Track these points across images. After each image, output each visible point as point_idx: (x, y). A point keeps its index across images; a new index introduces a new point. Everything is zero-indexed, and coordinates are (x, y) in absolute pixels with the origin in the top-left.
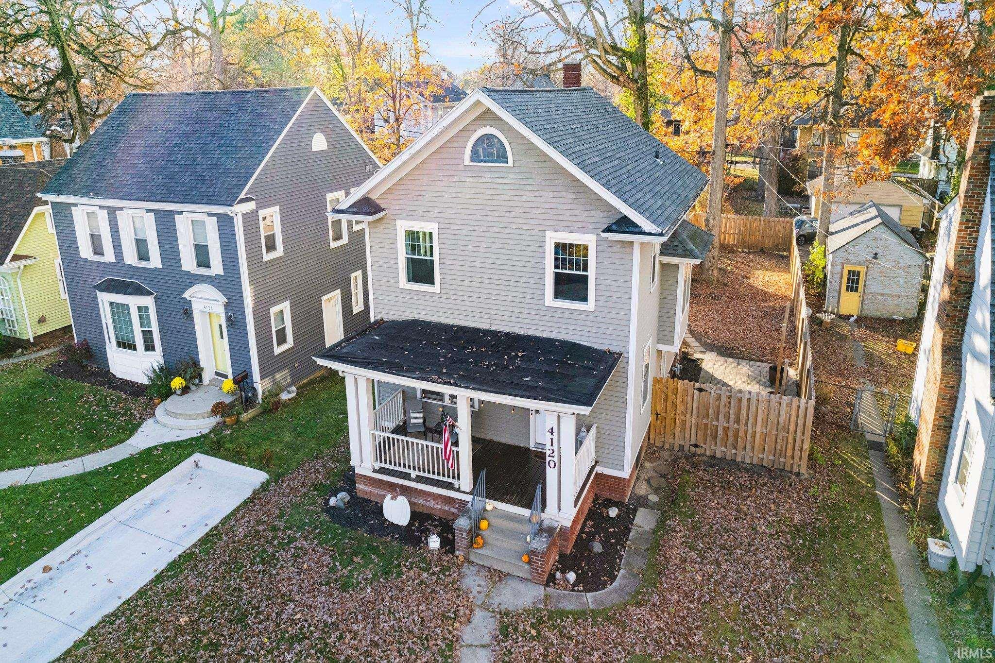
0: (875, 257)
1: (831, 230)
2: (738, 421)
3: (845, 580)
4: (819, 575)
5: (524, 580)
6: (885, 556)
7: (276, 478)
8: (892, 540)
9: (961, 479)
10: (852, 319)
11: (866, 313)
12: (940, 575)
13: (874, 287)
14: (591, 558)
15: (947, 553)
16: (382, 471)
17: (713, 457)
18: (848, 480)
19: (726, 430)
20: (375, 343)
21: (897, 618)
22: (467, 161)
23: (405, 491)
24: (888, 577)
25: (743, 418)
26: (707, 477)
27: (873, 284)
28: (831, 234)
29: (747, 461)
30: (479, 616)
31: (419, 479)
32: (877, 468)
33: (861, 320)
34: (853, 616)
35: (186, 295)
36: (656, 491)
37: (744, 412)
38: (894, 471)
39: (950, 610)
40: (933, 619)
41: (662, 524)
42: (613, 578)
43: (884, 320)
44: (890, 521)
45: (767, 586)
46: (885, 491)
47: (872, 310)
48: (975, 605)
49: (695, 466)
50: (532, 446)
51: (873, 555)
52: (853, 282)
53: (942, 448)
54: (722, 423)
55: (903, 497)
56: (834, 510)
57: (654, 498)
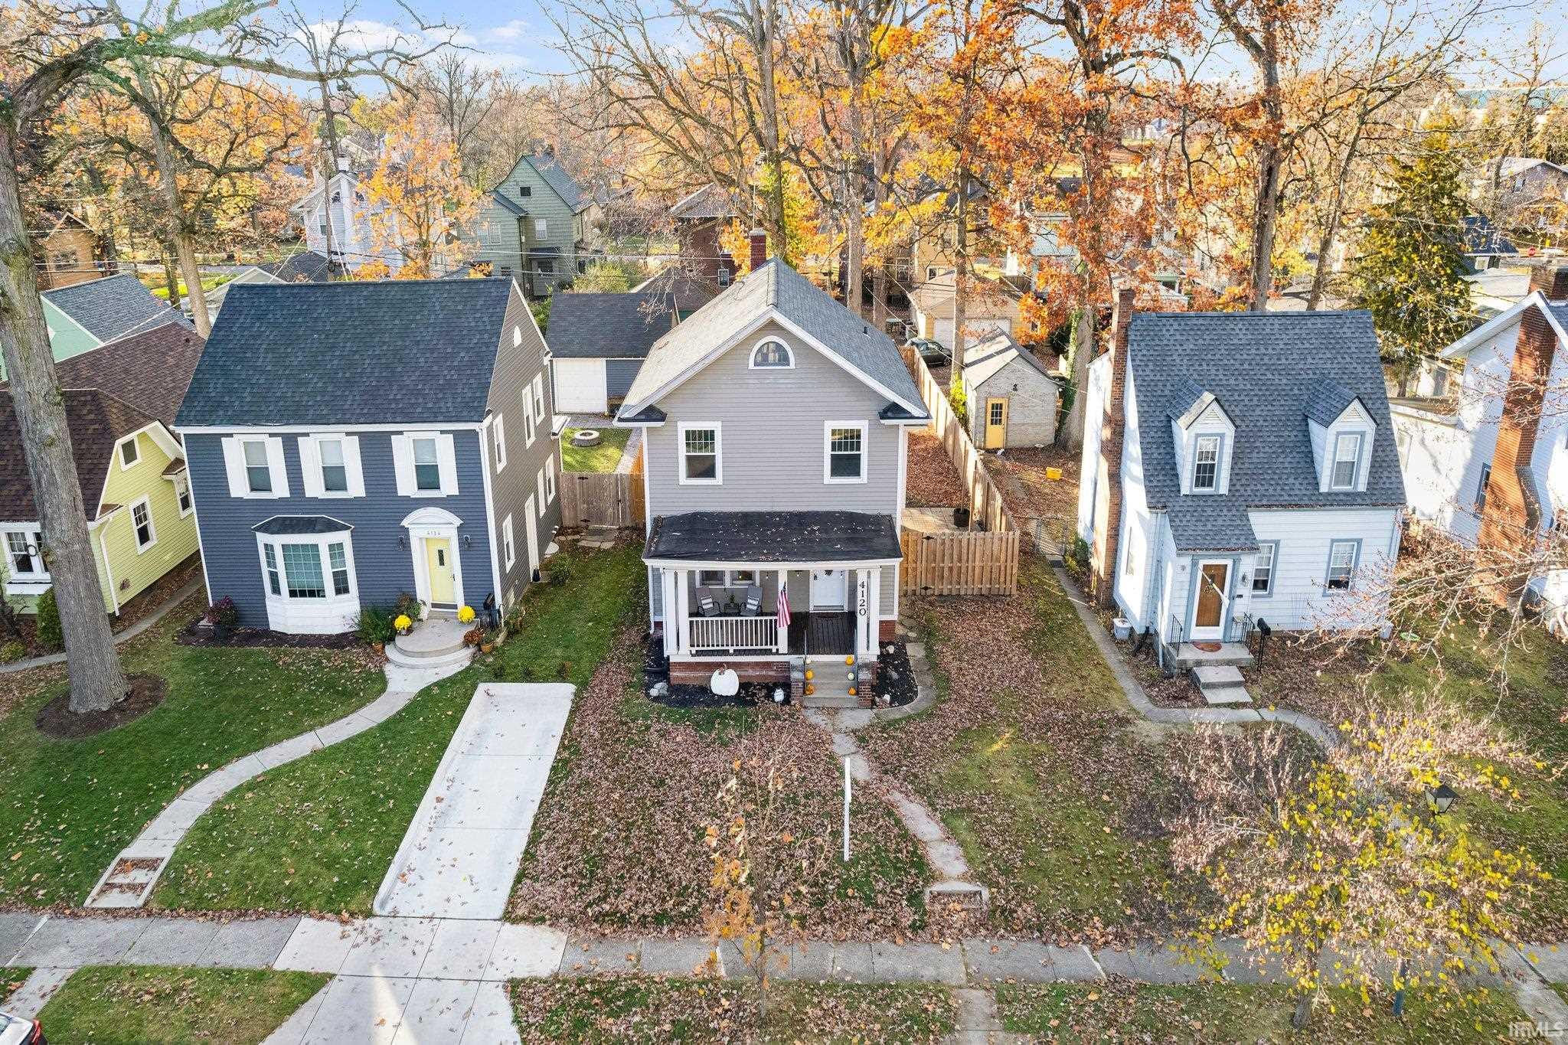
0: (1015, 389)
1: (967, 361)
2: (960, 560)
3: (1070, 658)
4: (1053, 658)
5: (852, 709)
6: (1089, 639)
7: (583, 686)
8: (1089, 628)
9: (1129, 570)
10: (1000, 452)
11: (1011, 444)
12: (1123, 642)
13: (1016, 418)
14: (893, 684)
15: (1127, 625)
16: (699, 653)
17: (941, 595)
18: (1049, 594)
19: (951, 569)
20: (678, 539)
21: (1107, 673)
22: (751, 366)
23: (730, 665)
24: (1094, 650)
25: (964, 557)
26: (944, 611)
27: (1014, 415)
28: (967, 366)
29: (969, 592)
30: (837, 738)
31: (737, 653)
32: (1065, 582)
33: (1008, 452)
34: (1082, 677)
35: (405, 523)
36: (911, 629)
37: (965, 551)
38: (1076, 580)
39: (1135, 661)
40: (1127, 668)
41: (929, 649)
42: (916, 693)
43: (1028, 449)
44: (1084, 615)
45: (1023, 672)
46: (1073, 596)
47: (1016, 441)
48: (1147, 654)
49: (931, 604)
50: (811, 610)
51: (1082, 641)
52: (997, 414)
53: (1113, 552)
54: (947, 564)
55: (1089, 597)
56: (1046, 616)
57: (912, 635)
